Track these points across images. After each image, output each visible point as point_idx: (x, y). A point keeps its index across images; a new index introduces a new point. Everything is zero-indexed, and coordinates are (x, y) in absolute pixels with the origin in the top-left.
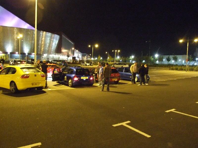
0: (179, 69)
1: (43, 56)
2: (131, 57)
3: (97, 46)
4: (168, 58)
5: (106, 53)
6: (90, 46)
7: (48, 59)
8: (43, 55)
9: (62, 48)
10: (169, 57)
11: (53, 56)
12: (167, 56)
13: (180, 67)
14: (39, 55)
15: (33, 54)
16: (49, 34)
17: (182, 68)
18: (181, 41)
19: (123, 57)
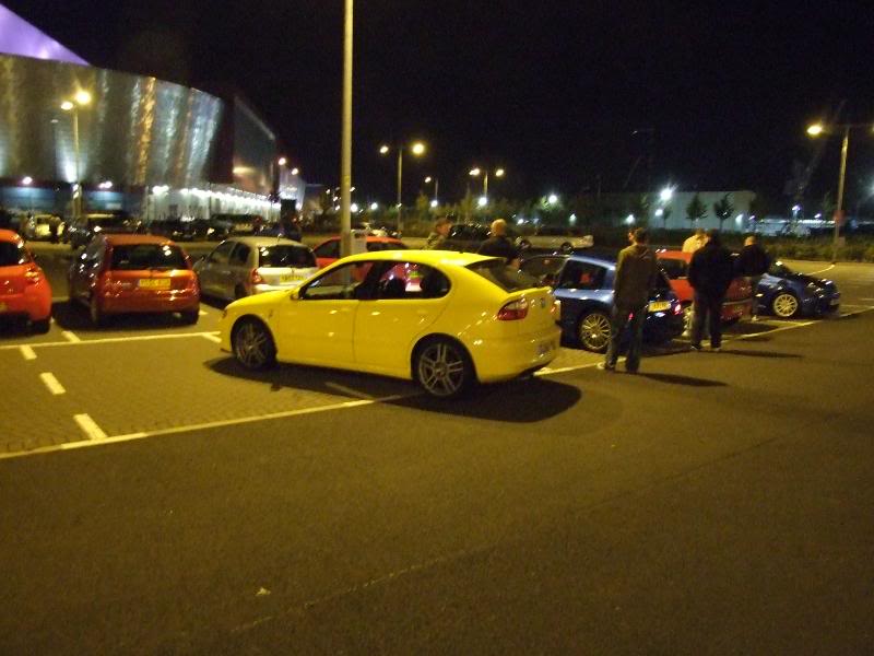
0: (799, 253)
1: (152, 198)
2: (543, 200)
3: (418, 149)
4: (720, 204)
5: (428, 180)
6: (384, 150)
7: (173, 208)
8: (150, 192)
9: (234, 161)
10: (724, 202)
11: (193, 196)
12: (717, 197)
13: (804, 246)
14: (132, 193)
15: (102, 186)
16: (175, 91)
17: (813, 250)
18: (815, 130)
19: (504, 200)
